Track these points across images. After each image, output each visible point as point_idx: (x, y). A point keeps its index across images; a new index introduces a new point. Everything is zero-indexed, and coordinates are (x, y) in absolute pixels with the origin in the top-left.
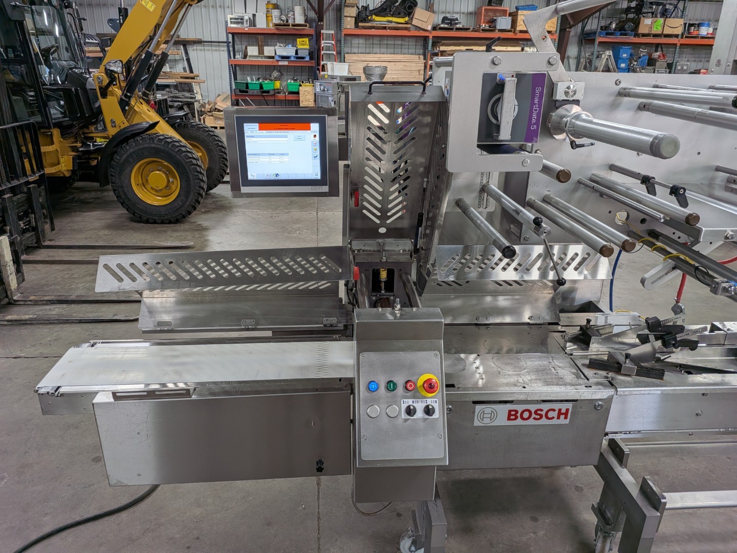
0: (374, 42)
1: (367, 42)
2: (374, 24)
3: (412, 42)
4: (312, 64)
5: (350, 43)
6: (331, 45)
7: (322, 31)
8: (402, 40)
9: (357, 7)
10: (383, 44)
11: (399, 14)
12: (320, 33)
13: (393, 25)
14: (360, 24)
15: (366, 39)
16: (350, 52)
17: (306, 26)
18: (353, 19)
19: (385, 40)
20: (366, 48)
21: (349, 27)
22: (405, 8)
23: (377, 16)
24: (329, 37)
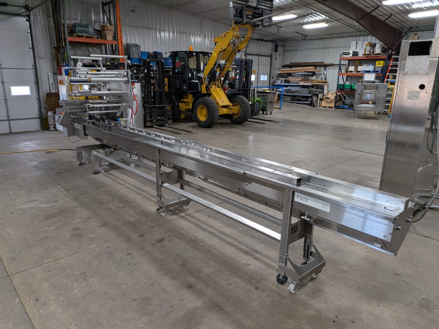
7: (393, 57)
17: (381, 54)
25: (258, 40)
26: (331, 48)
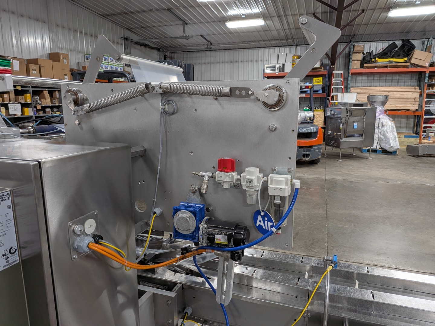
0: (375, 78)
1: (369, 79)
2: (377, 64)
3: (408, 77)
4: (324, 95)
5: (355, 79)
6: (340, 81)
7: (333, 72)
8: (399, 76)
9: (363, 54)
10: (382, 80)
11: (399, 56)
12: (332, 73)
13: (394, 64)
14: (365, 65)
15: (368, 76)
16: (354, 86)
17: (321, 69)
18: (360, 62)
19: (384, 76)
20: (368, 82)
21: (355, 67)
22: (404, 51)
23: (379, 58)
24: (338, 76)
25: (142, 45)
26: (241, 62)
